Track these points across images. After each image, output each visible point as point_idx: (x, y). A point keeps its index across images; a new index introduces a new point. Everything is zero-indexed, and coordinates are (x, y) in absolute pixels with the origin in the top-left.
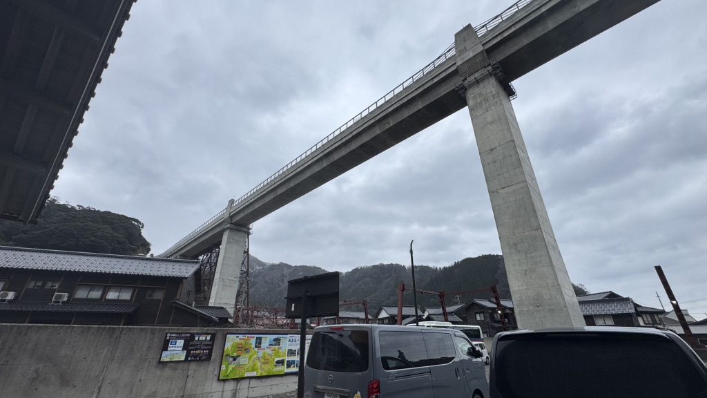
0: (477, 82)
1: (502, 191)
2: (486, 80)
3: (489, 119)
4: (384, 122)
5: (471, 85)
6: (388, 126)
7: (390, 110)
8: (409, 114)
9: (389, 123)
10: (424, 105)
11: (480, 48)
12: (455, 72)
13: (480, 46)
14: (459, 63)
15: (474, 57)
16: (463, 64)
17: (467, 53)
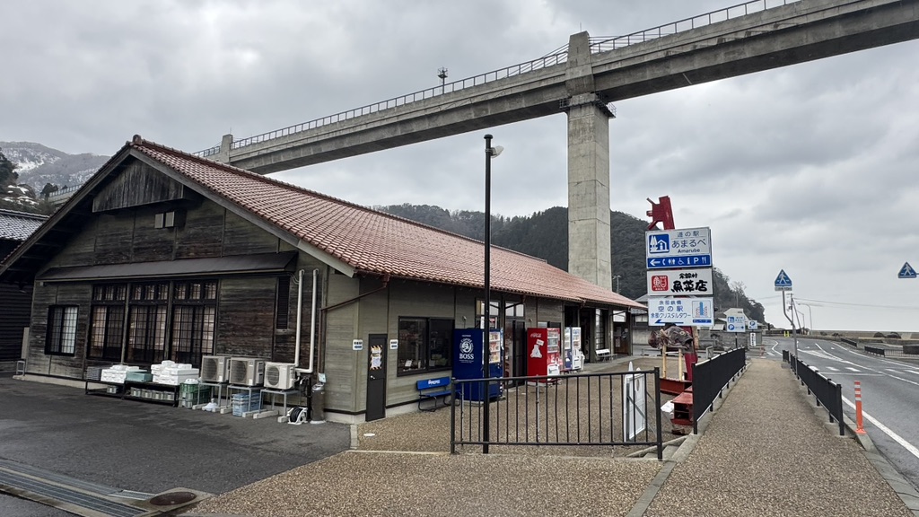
0: (580, 106)
1: (577, 222)
2: (588, 108)
3: (582, 152)
4: (482, 107)
5: (575, 107)
6: (484, 114)
7: (491, 97)
8: (510, 109)
9: (487, 110)
10: (527, 105)
11: (589, 72)
12: (564, 83)
13: (590, 67)
14: (568, 77)
15: (583, 77)
16: (571, 80)
17: (576, 69)
